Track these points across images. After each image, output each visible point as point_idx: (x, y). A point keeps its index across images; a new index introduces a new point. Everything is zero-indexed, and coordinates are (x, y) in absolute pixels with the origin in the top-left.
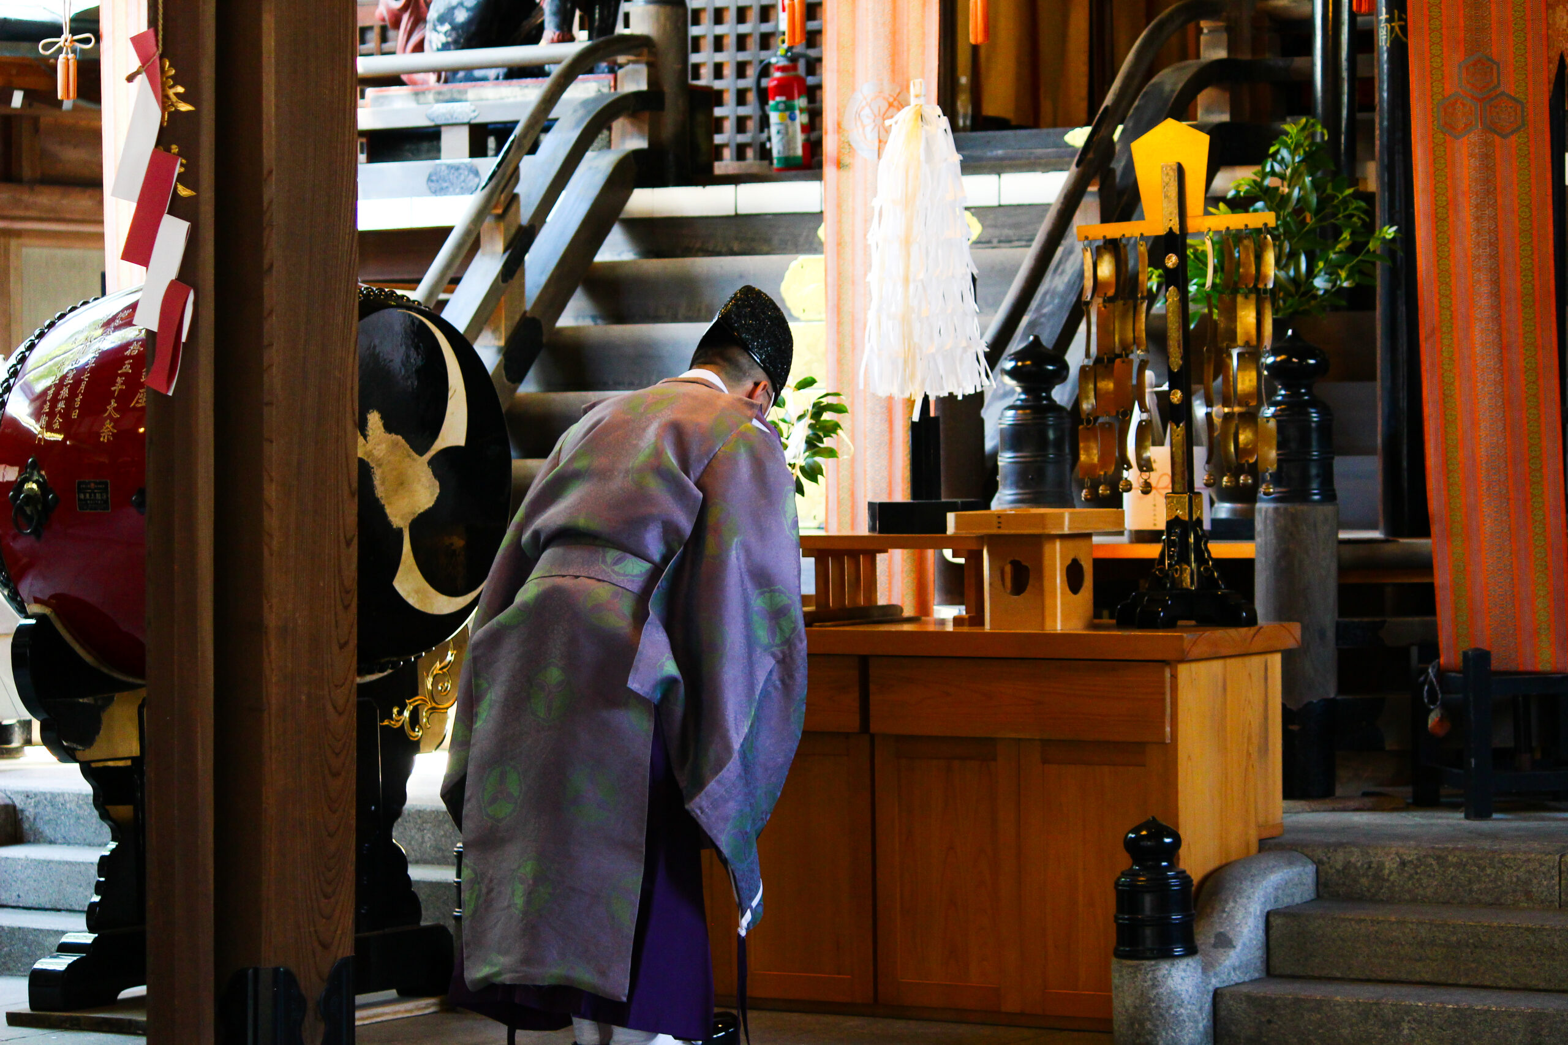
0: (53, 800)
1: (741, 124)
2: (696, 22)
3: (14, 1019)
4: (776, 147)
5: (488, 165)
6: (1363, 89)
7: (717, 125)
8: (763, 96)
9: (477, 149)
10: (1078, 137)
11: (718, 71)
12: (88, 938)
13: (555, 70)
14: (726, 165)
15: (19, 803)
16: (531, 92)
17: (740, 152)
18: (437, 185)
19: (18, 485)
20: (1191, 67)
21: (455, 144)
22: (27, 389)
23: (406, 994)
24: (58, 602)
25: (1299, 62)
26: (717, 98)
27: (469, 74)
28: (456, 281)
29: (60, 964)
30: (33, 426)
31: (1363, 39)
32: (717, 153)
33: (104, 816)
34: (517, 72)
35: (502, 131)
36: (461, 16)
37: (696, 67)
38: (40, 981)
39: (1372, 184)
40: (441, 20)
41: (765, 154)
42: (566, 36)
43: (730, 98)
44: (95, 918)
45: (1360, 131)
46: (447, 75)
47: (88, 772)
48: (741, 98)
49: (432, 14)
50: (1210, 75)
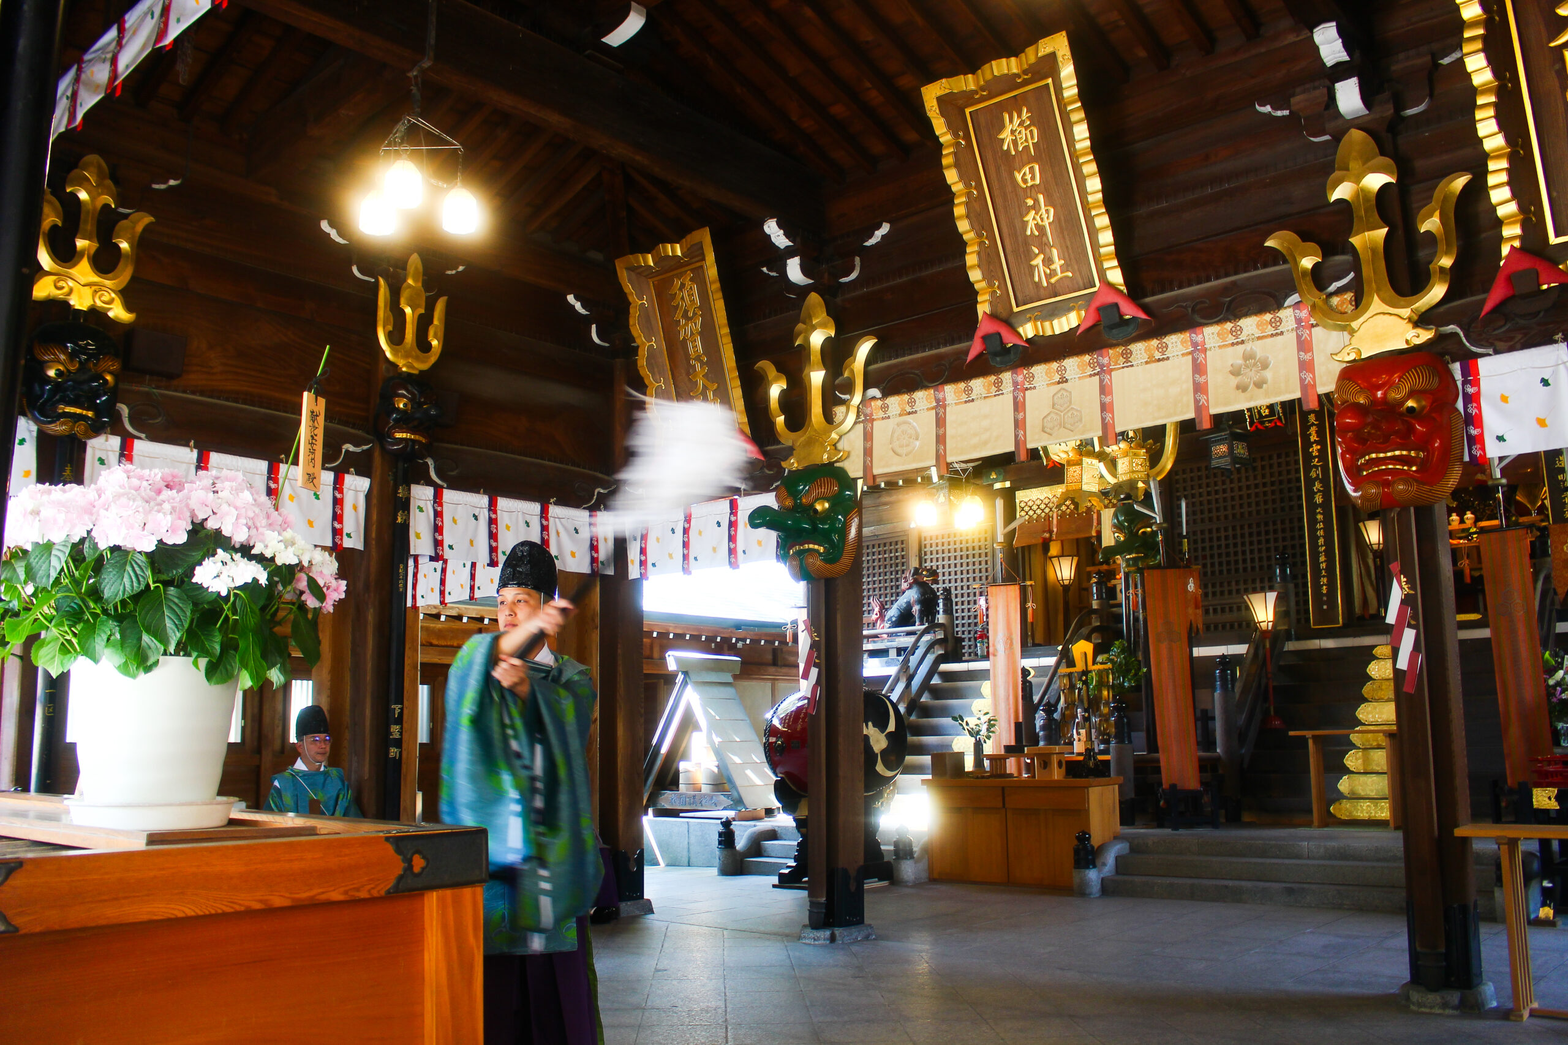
0: (785, 828)
1: (970, 647)
2: (957, 619)
3: (774, 886)
4: (979, 652)
5: (901, 658)
6: (1137, 631)
7: (963, 647)
8: (976, 639)
9: (899, 654)
10: (1060, 648)
11: (963, 632)
12: (794, 864)
13: (919, 633)
14: (966, 657)
15: (776, 829)
16: (911, 640)
17: (970, 654)
18: (888, 664)
19: (776, 742)
20: (1090, 627)
21: (893, 653)
22: (778, 717)
23: (880, 880)
24: (786, 773)
25: (1119, 625)
26: (963, 640)
27: (896, 634)
28: (893, 690)
29: (786, 871)
30: (780, 727)
31: (1136, 619)
32: (964, 654)
33: (799, 831)
34: (909, 634)
35: (905, 649)
36: (894, 619)
37: (957, 632)
38: (781, 876)
39: (1140, 658)
40: (888, 620)
41: (976, 655)
42: (922, 624)
43: (967, 640)
44: (796, 859)
45: (1136, 643)
46: (890, 635)
47: (795, 820)
48: (970, 640)
49: (886, 619)
50: (1095, 630)
